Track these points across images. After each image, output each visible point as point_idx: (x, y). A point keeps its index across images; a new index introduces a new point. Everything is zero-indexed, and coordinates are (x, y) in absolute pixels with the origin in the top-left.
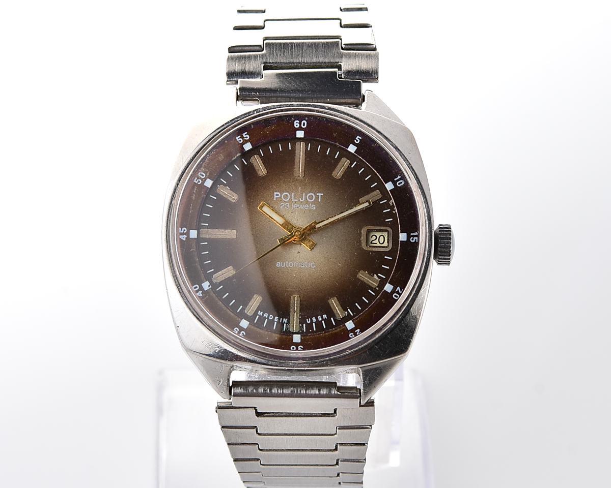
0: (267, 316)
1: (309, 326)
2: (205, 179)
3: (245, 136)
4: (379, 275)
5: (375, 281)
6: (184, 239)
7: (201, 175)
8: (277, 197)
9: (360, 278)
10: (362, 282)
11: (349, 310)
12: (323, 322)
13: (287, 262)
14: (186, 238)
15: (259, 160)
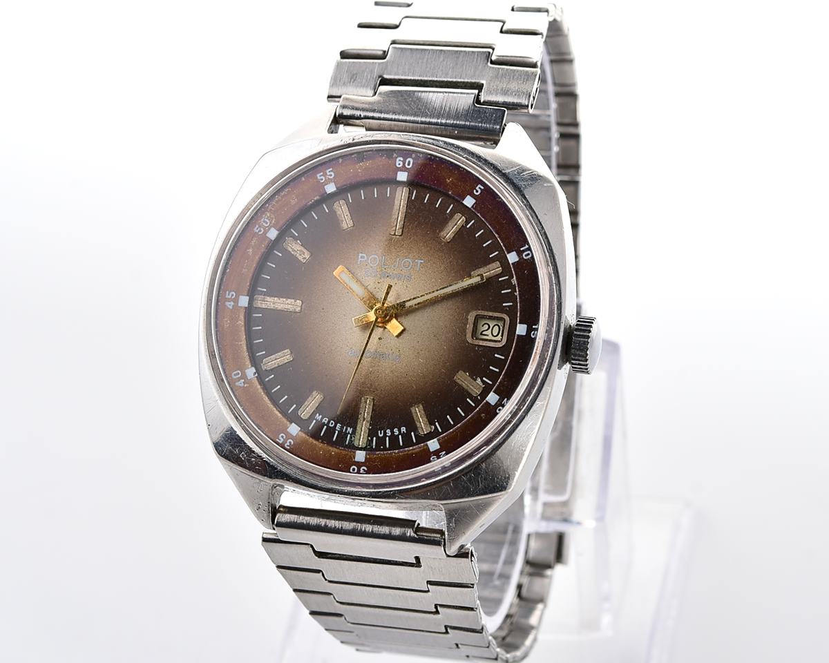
0: (326, 422)
1: (381, 441)
2: (269, 228)
3: (328, 174)
4: (484, 379)
5: (477, 386)
6: (231, 307)
7: (265, 221)
8: (362, 260)
9: (458, 381)
10: (460, 387)
11: (437, 423)
12: (400, 436)
15: (345, 208)
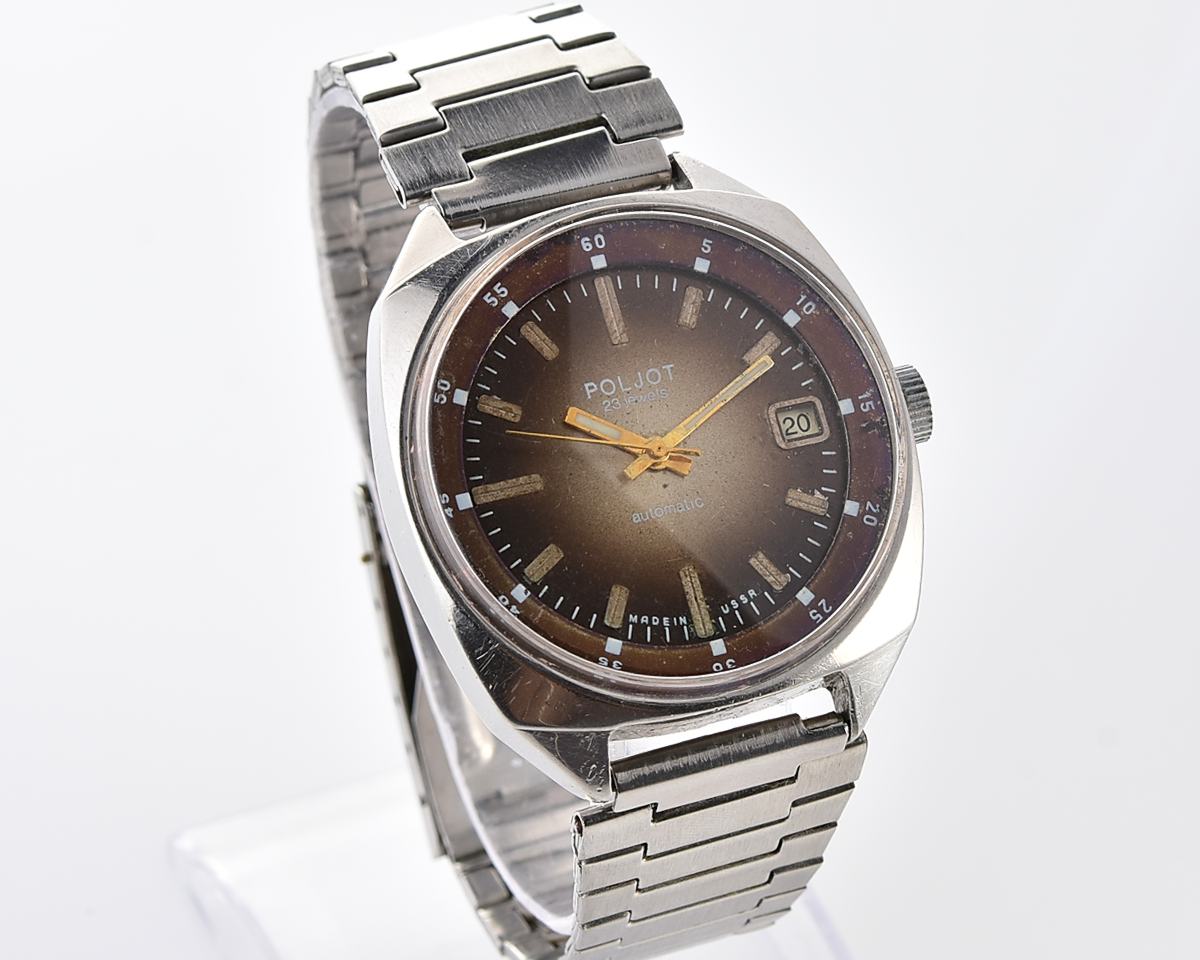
0: (647, 621)
1: (730, 618)
2: (452, 391)
3: (499, 292)
4: (823, 489)
5: (819, 502)
6: (451, 516)
7: (442, 385)
8: (592, 391)
9: (791, 504)
10: (799, 511)
11: (791, 569)
12: (752, 603)
13: (651, 510)
14: (455, 512)
15: (536, 330)
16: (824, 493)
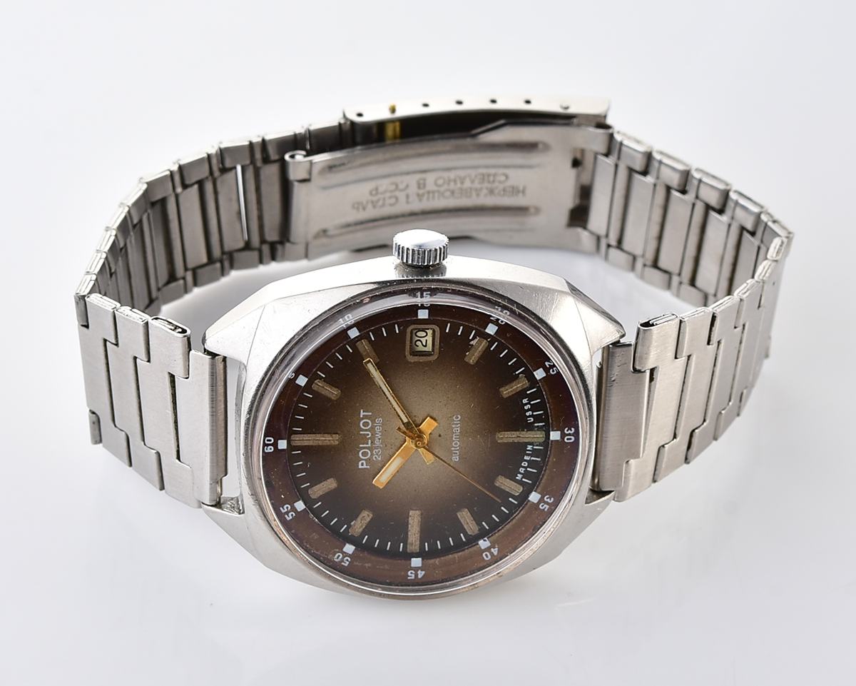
0: (523, 469)
1: (537, 419)
2: (343, 553)
3: (286, 510)
4: (471, 338)
5: (479, 343)
6: (423, 572)
7: (338, 558)
8: (365, 464)
9: (475, 362)
10: (481, 358)
11: (517, 373)
12: (532, 403)
13: (453, 449)
14: (422, 570)
15: (316, 488)
16: (473, 339)
